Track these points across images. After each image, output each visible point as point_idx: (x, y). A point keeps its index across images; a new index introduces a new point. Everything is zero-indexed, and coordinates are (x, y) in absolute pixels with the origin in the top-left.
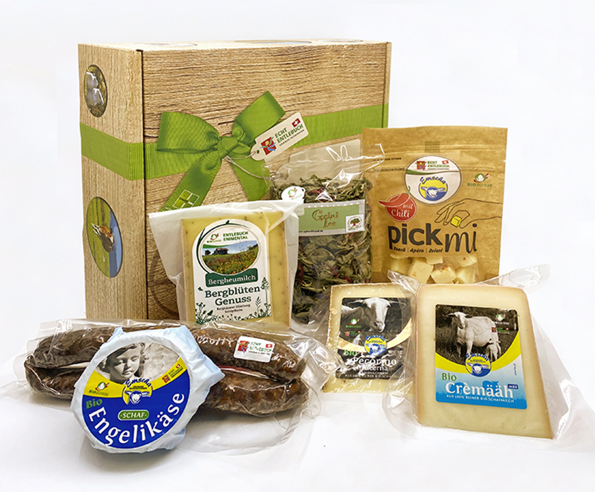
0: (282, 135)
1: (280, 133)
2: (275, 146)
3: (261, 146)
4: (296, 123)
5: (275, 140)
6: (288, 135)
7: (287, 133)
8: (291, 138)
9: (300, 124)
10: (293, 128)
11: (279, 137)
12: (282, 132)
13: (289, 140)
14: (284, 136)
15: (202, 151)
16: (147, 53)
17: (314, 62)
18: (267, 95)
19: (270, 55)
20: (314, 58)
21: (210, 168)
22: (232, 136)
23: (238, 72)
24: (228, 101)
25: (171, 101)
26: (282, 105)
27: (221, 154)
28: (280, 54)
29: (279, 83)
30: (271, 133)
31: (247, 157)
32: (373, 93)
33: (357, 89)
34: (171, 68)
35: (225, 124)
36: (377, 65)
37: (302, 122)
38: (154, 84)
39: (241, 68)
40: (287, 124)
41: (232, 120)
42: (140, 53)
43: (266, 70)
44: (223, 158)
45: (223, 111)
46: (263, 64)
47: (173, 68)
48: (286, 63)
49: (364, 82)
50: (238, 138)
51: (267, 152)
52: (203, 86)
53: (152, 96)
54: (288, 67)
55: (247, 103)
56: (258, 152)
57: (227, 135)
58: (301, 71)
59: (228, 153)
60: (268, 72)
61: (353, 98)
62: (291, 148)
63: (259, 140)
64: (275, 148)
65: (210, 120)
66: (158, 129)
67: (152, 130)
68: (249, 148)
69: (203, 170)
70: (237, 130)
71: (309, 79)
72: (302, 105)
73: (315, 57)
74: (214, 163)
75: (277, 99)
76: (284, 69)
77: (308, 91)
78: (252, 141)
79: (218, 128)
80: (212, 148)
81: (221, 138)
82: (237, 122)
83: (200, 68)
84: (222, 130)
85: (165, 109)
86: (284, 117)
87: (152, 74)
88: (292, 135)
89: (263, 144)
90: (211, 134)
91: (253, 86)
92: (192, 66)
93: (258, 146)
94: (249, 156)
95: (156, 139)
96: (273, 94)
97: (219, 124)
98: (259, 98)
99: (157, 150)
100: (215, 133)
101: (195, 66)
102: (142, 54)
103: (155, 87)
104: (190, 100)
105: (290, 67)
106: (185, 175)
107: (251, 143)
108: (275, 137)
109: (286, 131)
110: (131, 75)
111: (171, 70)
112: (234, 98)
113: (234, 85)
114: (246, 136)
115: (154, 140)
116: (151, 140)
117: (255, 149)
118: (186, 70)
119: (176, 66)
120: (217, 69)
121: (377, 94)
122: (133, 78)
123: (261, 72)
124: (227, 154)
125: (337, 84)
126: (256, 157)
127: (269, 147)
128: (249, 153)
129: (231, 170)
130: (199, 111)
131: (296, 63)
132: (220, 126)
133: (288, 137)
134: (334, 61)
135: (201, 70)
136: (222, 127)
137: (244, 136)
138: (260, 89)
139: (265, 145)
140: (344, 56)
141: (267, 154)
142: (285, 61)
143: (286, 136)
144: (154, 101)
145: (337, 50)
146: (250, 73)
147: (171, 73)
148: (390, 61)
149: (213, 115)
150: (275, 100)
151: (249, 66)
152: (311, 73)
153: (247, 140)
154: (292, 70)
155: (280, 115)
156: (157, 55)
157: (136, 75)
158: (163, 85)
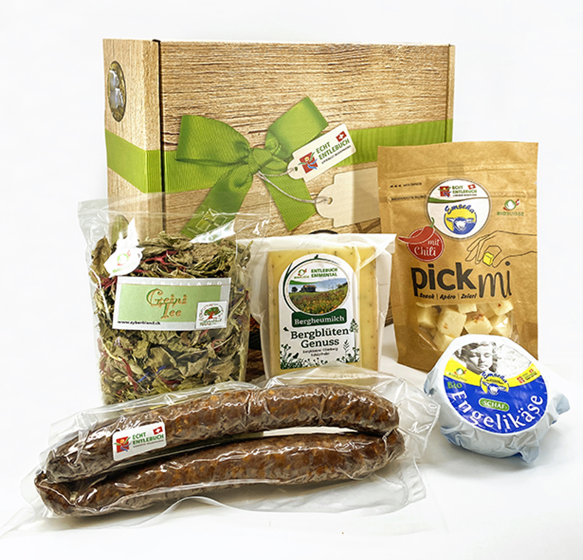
0: (325, 151)
1: (322, 148)
2: (316, 164)
3: (300, 162)
4: (341, 136)
5: (316, 156)
6: (332, 151)
7: (330, 148)
8: (336, 155)
9: (345, 138)
10: (337, 143)
11: (321, 153)
12: (325, 147)
13: (333, 157)
14: (327, 151)
15: (230, 164)
16: (166, 45)
17: (363, 63)
18: (307, 101)
19: (310, 53)
20: (363, 59)
21: (239, 185)
22: (265, 148)
23: (271, 71)
24: (260, 106)
25: (193, 103)
26: (324, 114)
27: (253, 169)
28: (322, 52)
29: (321, 87)
30: (311, 148)
31: (283, 174)
32: (433, 106)
33: (414, 99)
34: (192, 63)
35: (257, 134)
36: (437, 72)
37: (348, 137)
38: (173, 80)
39: (275, 67)
40: (330, 138)
41: (264, 129)
42: (157, 43)
43: (305, 71)
44: (255, 173)
45: (254, 118)
46: (302, 63)
47: (195, 63)
48: (329, 63)
49: (422, 92)
50: (272, 151)
51: (307, 170)
52: (231, 86)
53: (170, 95)
54: (331, 69)
55: (282, 110)
56: (296, 169)
57: (259, 147)
58: (347, 74)
59: (261, 168)
60: (307, 73)
61: (410, 111)
62: (335, 167)
63: (298, 155)
64: (316, 165)
65: (238, 128)
66: (178, 134)
67: (171, 136)
68: (286, 164)
69: (231, 187)
70: (271, 141)
71: (356, 84)
72: (349, 115)
73: (363, 57)
74: (244, 179)
75: (319, 107)
76: (325, 71)
77: (355, 99)
78: (289, 155)
79: (248, 137)
80: (242, 162)
81: (253, 149)
82: (270, 131)
83: (227, 64)
84: (253, 141)
85: (186, 112)
86: (326, 129)
87: (171, 69)
88: (337, 152)
89: (302, 160)
90: (241, 145)
91: (290, 89)
92: (218, 62)
93: (295, 162)
94: (286, 173)
95: (175, 146)
96: (314, 100)
97: (250, 133)
98: (296, 104)
99: (177, 160)
100: (245, 144)
101: (221, 62)
102: (159, 45)
103: (173, 85)
104: (215, 102)
105: (334, 69)
106: (210, 191)
107: (289, 158)
108: (316, 153)
109: (329, 146)
110: (146, 69)
111: (194, 65)
112: (268, 103)
113: (267, 87)
114: (282, 149)
115: (173, 148)
116: (169, 147)
117: (292, 165)
118: (211, 66)
119: (199, 61)
120: (247, 67)
121: (438, 107)
122: (148, 73)
123: (300, 73)
124: (259, 170)
125: (389, 92)
126: (295, 175)
127: (309, 164)
128: (286, 169)
129: (264, 189)
130: (225, 116)
131: (341, 64)
132: (250, 135)
133: (331, 153)
134: (387, 64)
135: (228, 67)
136: (253, 137)
137: (279, 149)
138: (298, 93)
139: (304, 161)
140: (398, 59)
141: (306, 172)
142: (327, 61)
143: (329, 152)
144: (173, 101)
145: (389, 51)
146: (286, 73)
147: (193, 69)
148: (453, 67)
149: (243, 122)
150: (317, 108)
151: (285, 65)
152: (360, 76)
153: (283, 155)
154: (337, 72)
155: (323, 126)
156: (176, 47)
157: (151, 70)
158: (183, 83)
